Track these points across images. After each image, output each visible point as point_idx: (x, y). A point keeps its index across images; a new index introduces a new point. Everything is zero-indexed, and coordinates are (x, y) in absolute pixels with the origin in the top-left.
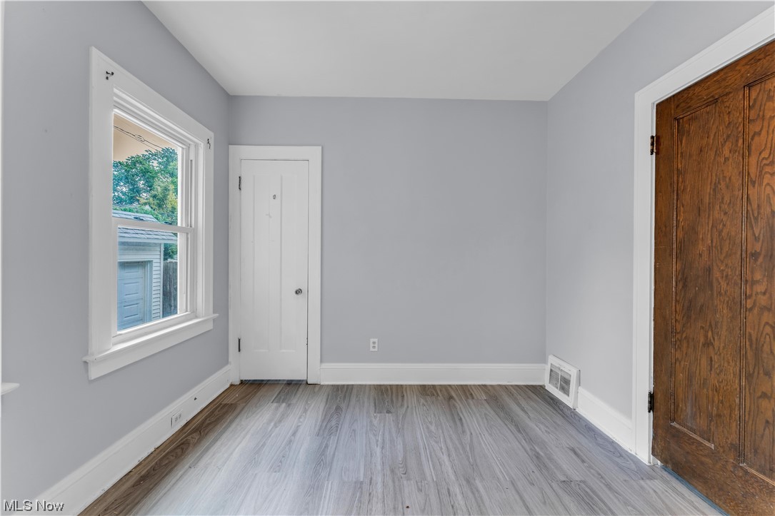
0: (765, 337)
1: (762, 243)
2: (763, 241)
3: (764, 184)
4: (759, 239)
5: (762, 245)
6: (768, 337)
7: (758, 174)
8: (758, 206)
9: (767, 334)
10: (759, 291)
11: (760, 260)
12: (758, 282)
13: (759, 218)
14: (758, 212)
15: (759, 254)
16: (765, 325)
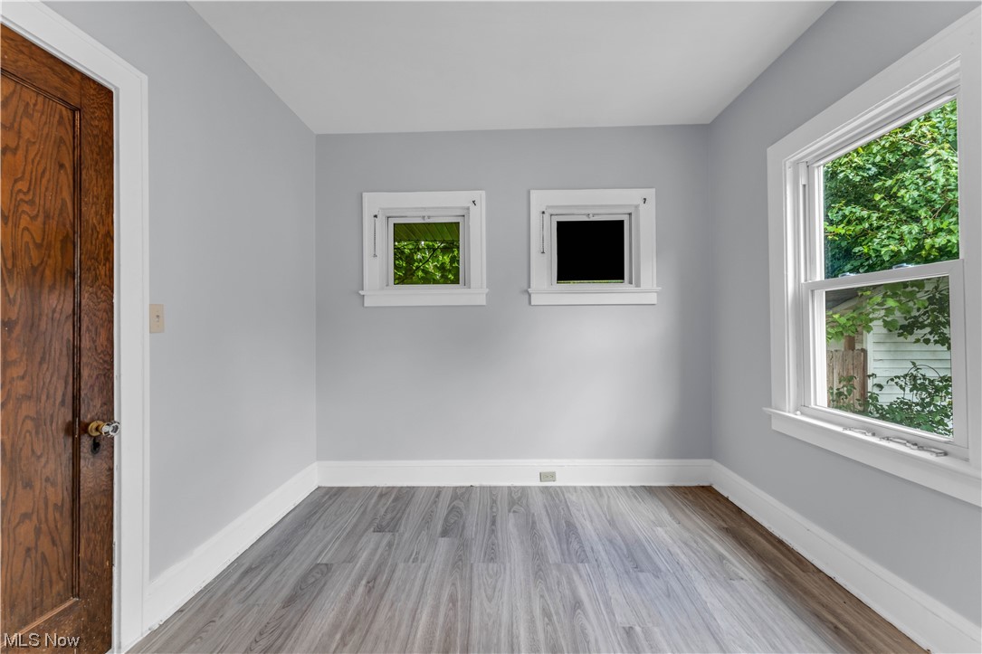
0: (25, 437)
1: (20, 307)
2: (21, 305)
3: (21, 227)
4: (15, 301)
5: (19, 311)
6: (28, 434)
7: (12, 208)
8: (13, 254)
9: (28, 431)
10: (15, 376)
11: (17, 330)
12: (14, 362)
13: (15, 273)
14: (13, 263)
15: (16, 322)
16: (24, 421)
